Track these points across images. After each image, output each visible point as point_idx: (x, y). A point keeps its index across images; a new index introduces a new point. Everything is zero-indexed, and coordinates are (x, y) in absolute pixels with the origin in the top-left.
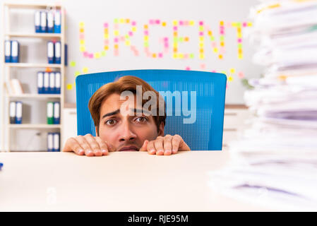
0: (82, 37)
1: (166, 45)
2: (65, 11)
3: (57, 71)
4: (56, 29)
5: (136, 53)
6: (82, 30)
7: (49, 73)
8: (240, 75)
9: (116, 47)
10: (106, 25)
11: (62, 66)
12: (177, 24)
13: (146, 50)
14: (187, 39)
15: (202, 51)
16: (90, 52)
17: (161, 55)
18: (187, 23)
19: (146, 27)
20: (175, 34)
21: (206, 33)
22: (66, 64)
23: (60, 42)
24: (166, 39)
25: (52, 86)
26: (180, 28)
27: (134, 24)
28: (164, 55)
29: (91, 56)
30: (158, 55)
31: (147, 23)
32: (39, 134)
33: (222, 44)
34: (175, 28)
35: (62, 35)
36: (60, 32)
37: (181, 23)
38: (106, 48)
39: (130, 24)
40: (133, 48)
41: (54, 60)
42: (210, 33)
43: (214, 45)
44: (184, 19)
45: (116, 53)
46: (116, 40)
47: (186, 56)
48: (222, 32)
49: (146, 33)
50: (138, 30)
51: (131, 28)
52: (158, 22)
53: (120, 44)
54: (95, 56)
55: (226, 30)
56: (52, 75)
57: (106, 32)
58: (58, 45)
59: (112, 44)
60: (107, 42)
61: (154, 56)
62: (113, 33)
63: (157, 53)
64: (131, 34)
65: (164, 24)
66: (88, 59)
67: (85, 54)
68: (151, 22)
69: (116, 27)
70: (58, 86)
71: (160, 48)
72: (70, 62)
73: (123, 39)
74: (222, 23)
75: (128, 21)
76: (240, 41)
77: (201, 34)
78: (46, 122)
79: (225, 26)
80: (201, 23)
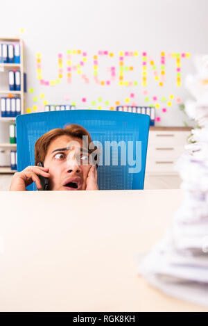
0: (39, 67)
1: (113, 74)
2: (23, 43)
3: (18, 97)
4: (15, 60)
5: (87, 80)
6: (39, 60)
7: (11, 98)
8: (179, 100)
9: (69, 75)
10: (60, 56)
11: (21, 92)
12: (123, 55)
13: (96, 77)
14: (131, 68)
15: (145, 79)
16: (46, 80)
17: (108, 83)
18: (132, 54)
19: (95, 57)
20: (121, 64)
21: (148, 64)
22: (25, 90)
23: (20, 72)
24: (113, 69)
25: (13, 110)
26: (125, 58)
27: (85, 54)
28: (111, 83)
29: (47, 83)
30: (105, 83)
31: (96, 54)
32: (3, 152)
33: (163, 73)
34: (121, 58)
35: (21, 65)
36: (19, 62)
37: (127, 54)
38: (61, 77)
39: (82, 55)
40: (84, 76)
41: (15, 87)
42: (152, 63)
43: (155, 73)
44: (129, 50)
45: (69, 81)
46: (69, 69)
47: (130, 84)
48: (163, 62)
49: (96, 63)
50: (89, 60)
51: (82, 58)
52: (106, 53)
53: (72, 72)
54: (50, 84)
55: (167, 60)
56: (13, 100)
57: (60, 62)
58: (17, 74)
59: (65, 72)
60: (61, 71)
61: (103, 83)
62: (66, 63)
63: (105, 81)
64: (82, 63)
65: (112, 55)
66: (44, 86)
67: (42, 82)
68: (100, 53)
69: (69, 57)
70: (18, 110)
71: (108, 77)
72: (29, 89)
73: (75, 68)
74: (163, 53)
75: (79, 52)
76: (178, 70)
77: (144, 64)
78: (9, 142)
79: (166, 56)
80: (144, 54)
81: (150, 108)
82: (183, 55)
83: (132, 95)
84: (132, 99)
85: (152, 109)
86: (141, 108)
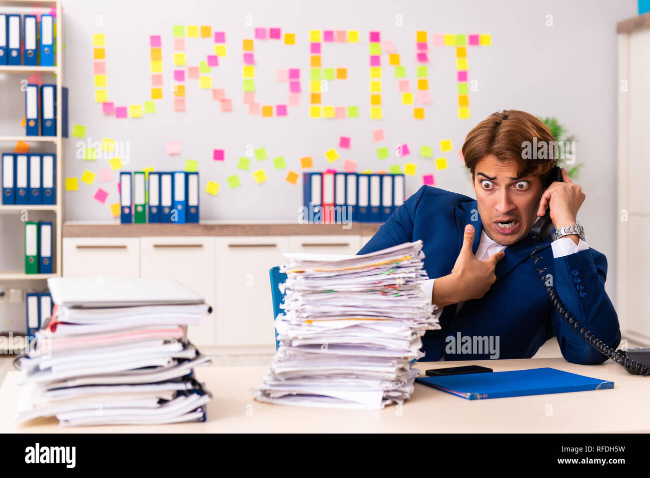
0: (100, 68)
1: (295, 87)
2: (62, 10)
4: (42, 54)
5: (226, 104)
6: (100, 53)
7: (29, 155)
9: (180, 90)
10: (156, 41)
11: (58, 140)
12: (320, 39)
13: (249, 97)
14: (342, 73)
15: (376, 100)
16: (118, 104)
17: (282, 110)
18: (343, 36)
19: (248, 43)
20: (316, 63)
21: (385, 60)
22: (65, 134)
23: (54, 86)
24: (294, 74)
25: (35, 185)
26: (326, 47)
27: (220, 37)
28: (290, 109)
29: (121, 112)
30: (275, 111)
31: (251, 36)
33: (423, 85)
34: (316, 48)
35: (57, 69)
37: (329, 36)
38: (157, 95)
39: (212, 38)
40: (218, 94)
41: (41, 127)
42: (395, 59)
43: (404, 85)
44: (334, 27)
45: (180, 104)
46: (179, 75)
47: (340, 112)
48: (422, 57)
49: (249, 58)
50: (230, 53)
51: (214, 48)
52: (275, 34)
53: (188, 82)
54: (130, 112)
55: (432, 53)
56: (35, 160)
57: (156, 57)
58: (48, 92)
59: (170, 85)
60: (157, 79)
61: (267, 111)
62: (171, 59)
63: (274, 104)
64: (213, 61)
65: (291, 39)
66: (113, 119)
67: (108, 107)
68: (259, 33)
69: (179, 44)
70: (48, 185)
71: (281, 94)
72: (73, 130)
73: (194, 71)
74: (422, 34)
75: (205, 31)
76: (463, 76)
77: (375, 61)
78: (23, 268)
79: (430, 42)
80: (375, 37)
81: (393, 176)
82: (474, 40)
83: (345, 142)
84: (344, 151)
85: (399, 180)
86: (369, 176)
